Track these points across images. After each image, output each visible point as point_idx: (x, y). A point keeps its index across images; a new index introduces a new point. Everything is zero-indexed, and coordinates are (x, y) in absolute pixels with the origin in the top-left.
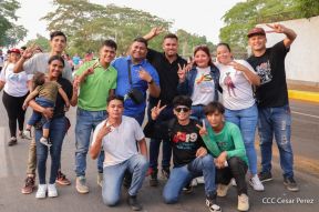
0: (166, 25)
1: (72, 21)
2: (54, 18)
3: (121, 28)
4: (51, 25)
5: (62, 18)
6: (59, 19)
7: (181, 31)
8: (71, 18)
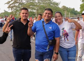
0: (57, 4)
1: (18, 4)
2: (10, 3)
3: (38, 6)
4: (9, 6)
5: (14, 3)
6: (13, 4)
7: (64, 6)
8: (17, 3)
